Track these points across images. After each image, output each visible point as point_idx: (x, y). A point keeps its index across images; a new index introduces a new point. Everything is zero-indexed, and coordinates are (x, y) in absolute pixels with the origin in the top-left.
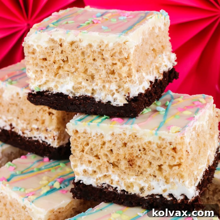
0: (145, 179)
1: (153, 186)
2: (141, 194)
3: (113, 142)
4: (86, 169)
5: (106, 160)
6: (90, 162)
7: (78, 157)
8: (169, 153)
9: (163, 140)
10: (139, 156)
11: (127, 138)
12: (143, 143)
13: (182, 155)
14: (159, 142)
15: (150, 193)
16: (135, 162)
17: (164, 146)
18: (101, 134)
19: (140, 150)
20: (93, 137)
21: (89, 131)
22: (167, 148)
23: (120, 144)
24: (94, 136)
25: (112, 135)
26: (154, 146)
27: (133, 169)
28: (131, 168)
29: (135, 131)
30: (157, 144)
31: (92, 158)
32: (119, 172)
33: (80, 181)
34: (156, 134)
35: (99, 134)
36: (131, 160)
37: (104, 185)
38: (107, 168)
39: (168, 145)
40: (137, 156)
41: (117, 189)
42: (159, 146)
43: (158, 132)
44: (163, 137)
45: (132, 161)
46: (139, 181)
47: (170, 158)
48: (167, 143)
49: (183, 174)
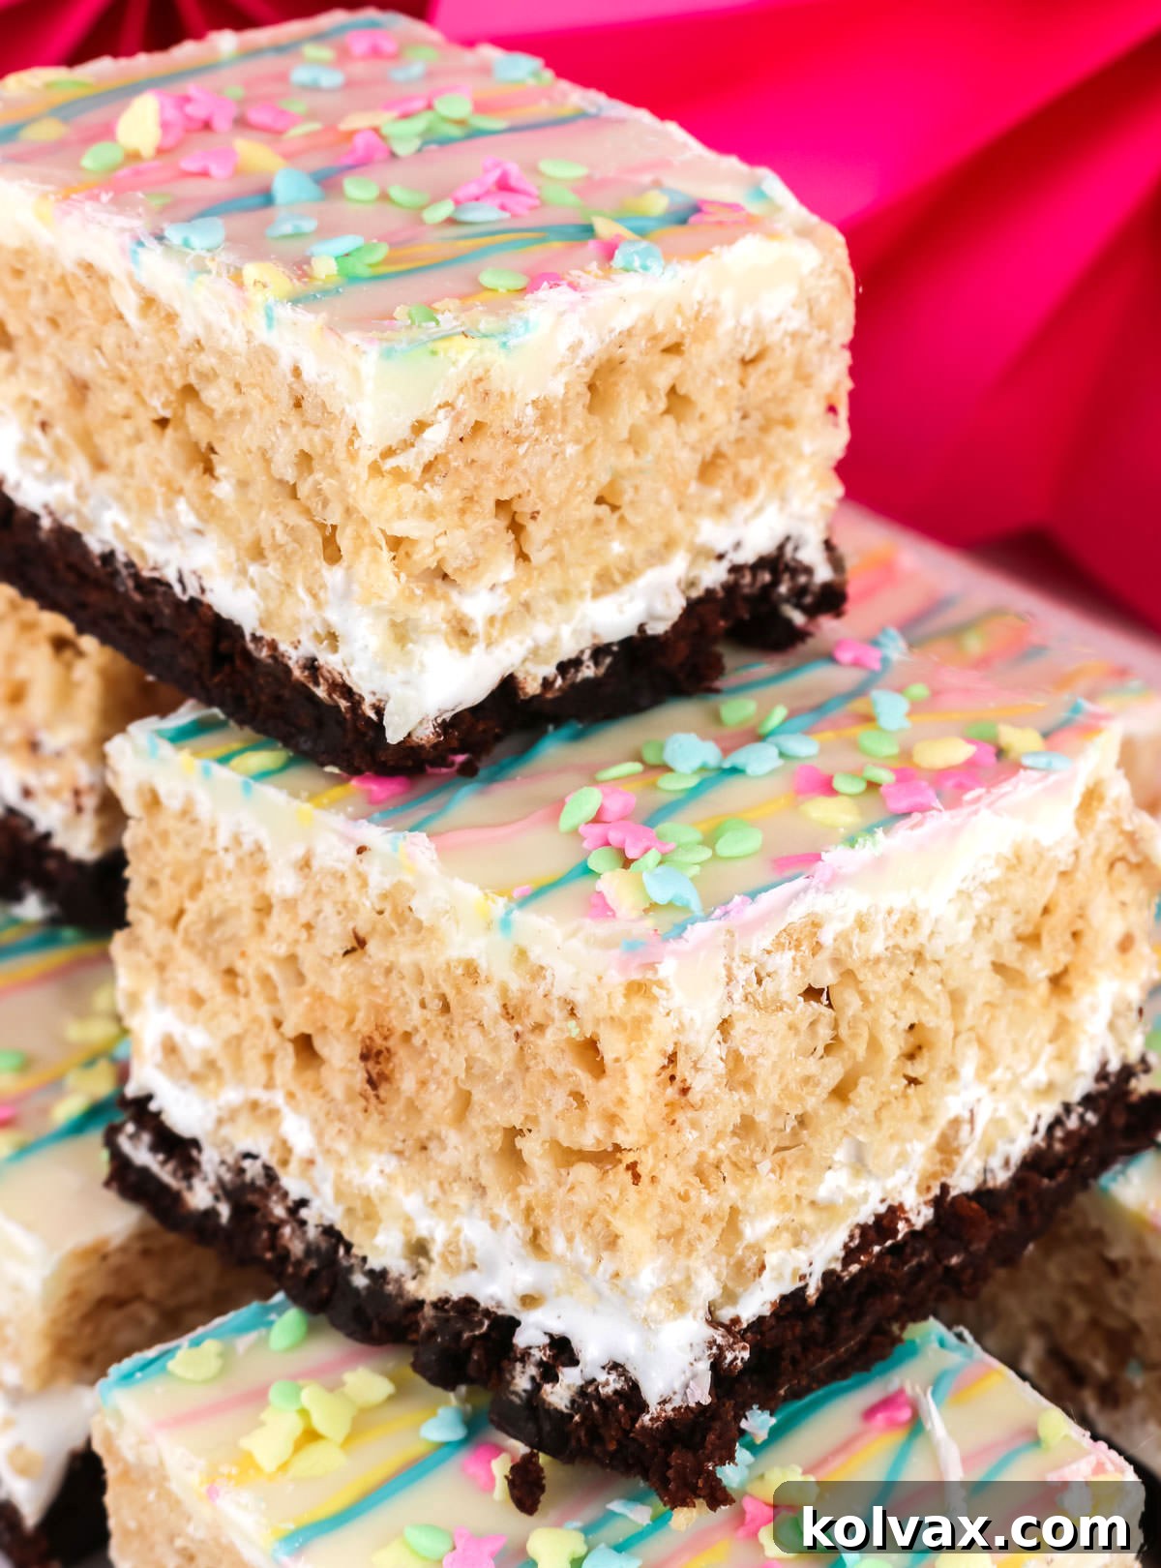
0: (433, 1188)
1: (471, 1250)
2: (414, 1278)
3: (305, 913)
4: (178, 1038)
5: (264, 1011)
6: (198, 1001)
7: (148, 955)
8: (560, 1070)
9: (538, 973)
10: (417, 1041)
11: (368, 904)
12: (441, 960)
13: (621, 1102)
14: (516, 984)
15: (456, 1291)
16: (393, 1071)
17: (536, 1015)
18: (259, 849)
19: (423, 1005)
20: (221, 853)
21: (204, 808)
22: (550, 1034)
23: (333, 937)
24: (226, 850)
25: (301, 869)
26: (488, 1001)
27: (381, 1107)
28: (373, 1100)
29: (408, 878)
30: (504, 991)
31: (205, 981)
32: (317, 1104)
33: (149, 1098)
34: (506, 924)
35: (248, 843)
36: (375, 1051)
37: (247, 1164)
38: (269, 1058)
39: (558, 1013)
40: (407, 1036)
41: (304, 1213)
42: (511, 1004)
43: (517, 915)
44: (536, 954)
45: (381, 1059)
46: (408, 1192)
47: (560, 1099)
48: (550, 1002)
49: (619, 1224)
